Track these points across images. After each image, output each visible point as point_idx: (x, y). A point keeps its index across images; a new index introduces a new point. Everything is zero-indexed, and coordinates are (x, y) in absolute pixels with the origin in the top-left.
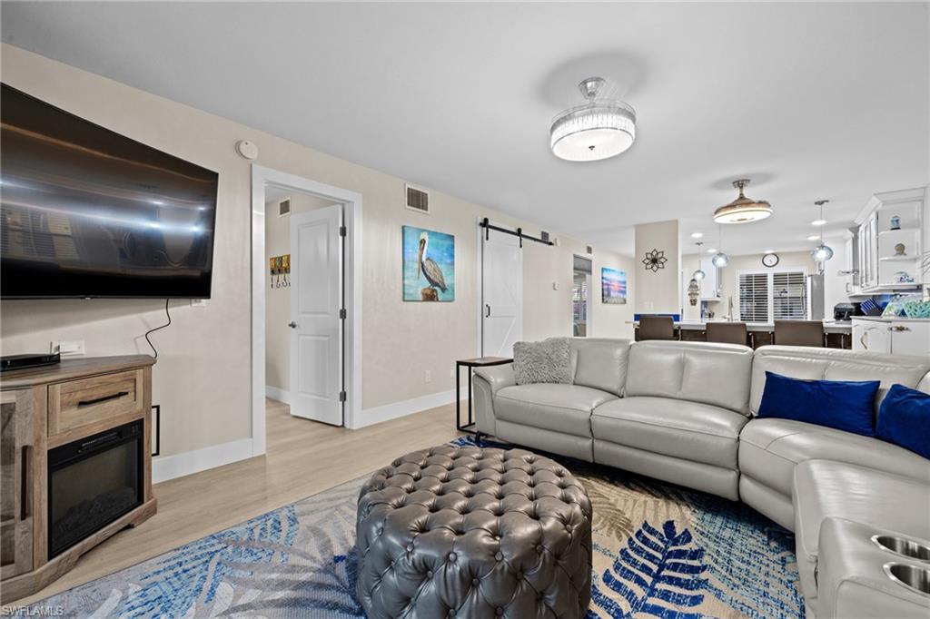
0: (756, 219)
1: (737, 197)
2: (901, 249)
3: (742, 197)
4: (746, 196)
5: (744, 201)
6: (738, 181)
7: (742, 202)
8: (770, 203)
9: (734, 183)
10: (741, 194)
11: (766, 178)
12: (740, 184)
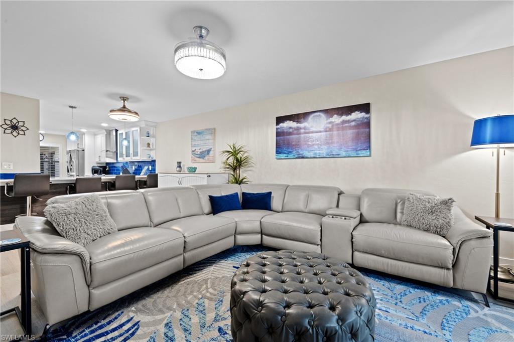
0: (132, 121)
1: (122, 106)
2: (149, 145)
3: (124, 107)
4: (127, 106)
5: (125, 109)
6: (124, 97)
7: (124, 109)
8: (139, 114)
9: (120, 97)
10: (124, 105)
11: (137, 100)
12: (124, 99)
